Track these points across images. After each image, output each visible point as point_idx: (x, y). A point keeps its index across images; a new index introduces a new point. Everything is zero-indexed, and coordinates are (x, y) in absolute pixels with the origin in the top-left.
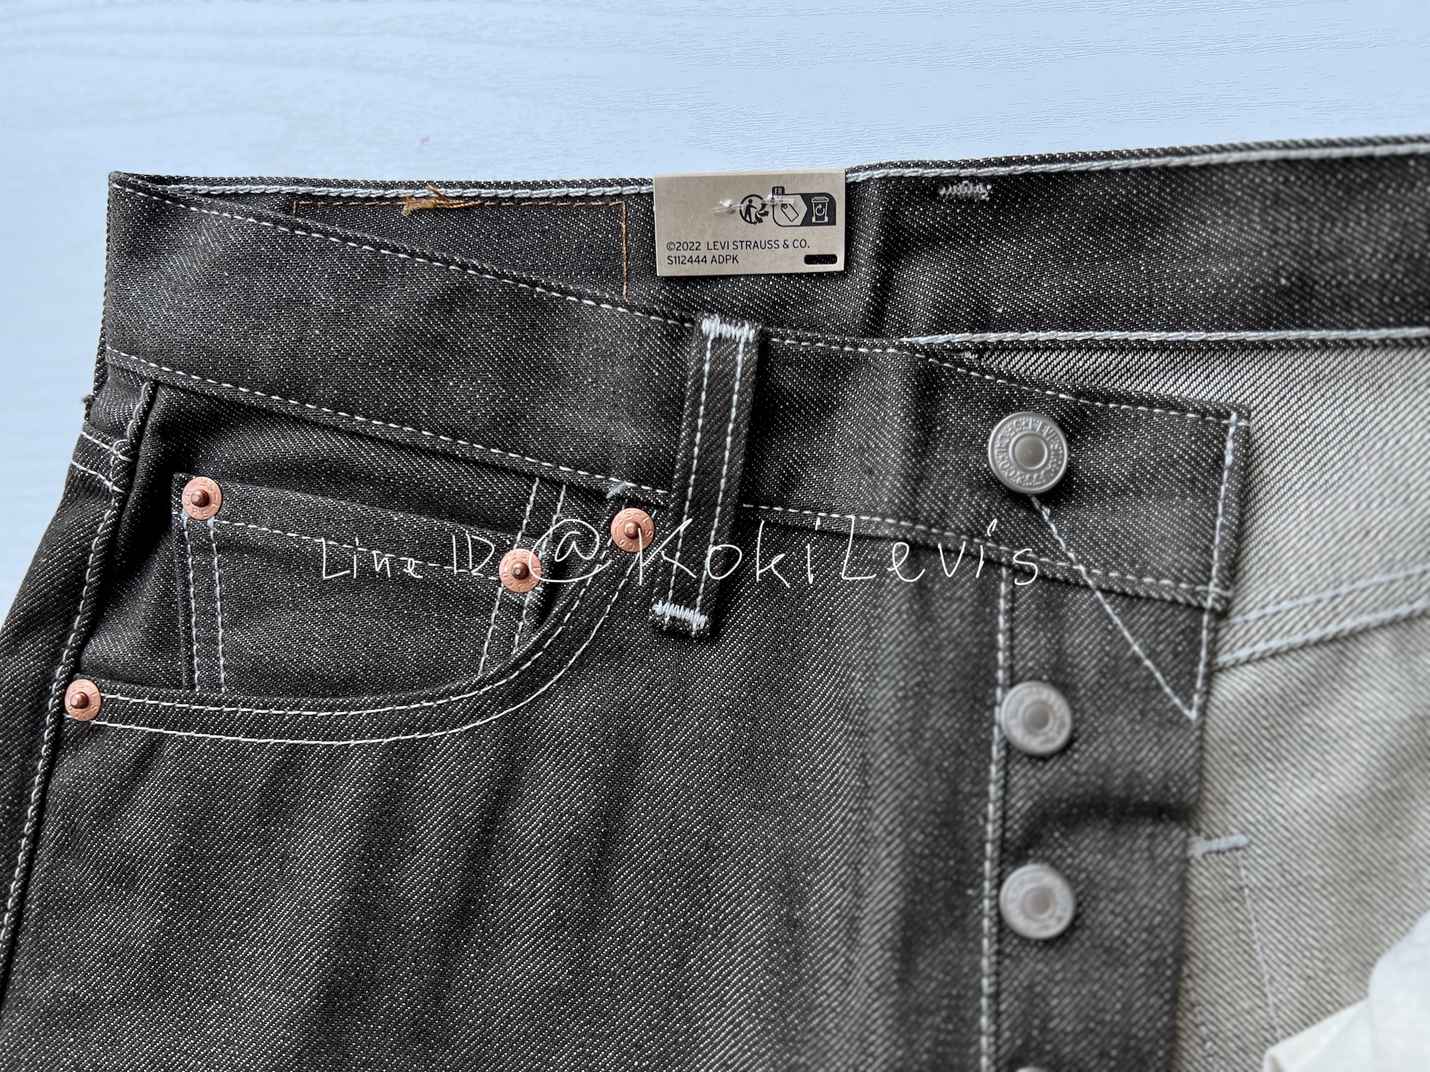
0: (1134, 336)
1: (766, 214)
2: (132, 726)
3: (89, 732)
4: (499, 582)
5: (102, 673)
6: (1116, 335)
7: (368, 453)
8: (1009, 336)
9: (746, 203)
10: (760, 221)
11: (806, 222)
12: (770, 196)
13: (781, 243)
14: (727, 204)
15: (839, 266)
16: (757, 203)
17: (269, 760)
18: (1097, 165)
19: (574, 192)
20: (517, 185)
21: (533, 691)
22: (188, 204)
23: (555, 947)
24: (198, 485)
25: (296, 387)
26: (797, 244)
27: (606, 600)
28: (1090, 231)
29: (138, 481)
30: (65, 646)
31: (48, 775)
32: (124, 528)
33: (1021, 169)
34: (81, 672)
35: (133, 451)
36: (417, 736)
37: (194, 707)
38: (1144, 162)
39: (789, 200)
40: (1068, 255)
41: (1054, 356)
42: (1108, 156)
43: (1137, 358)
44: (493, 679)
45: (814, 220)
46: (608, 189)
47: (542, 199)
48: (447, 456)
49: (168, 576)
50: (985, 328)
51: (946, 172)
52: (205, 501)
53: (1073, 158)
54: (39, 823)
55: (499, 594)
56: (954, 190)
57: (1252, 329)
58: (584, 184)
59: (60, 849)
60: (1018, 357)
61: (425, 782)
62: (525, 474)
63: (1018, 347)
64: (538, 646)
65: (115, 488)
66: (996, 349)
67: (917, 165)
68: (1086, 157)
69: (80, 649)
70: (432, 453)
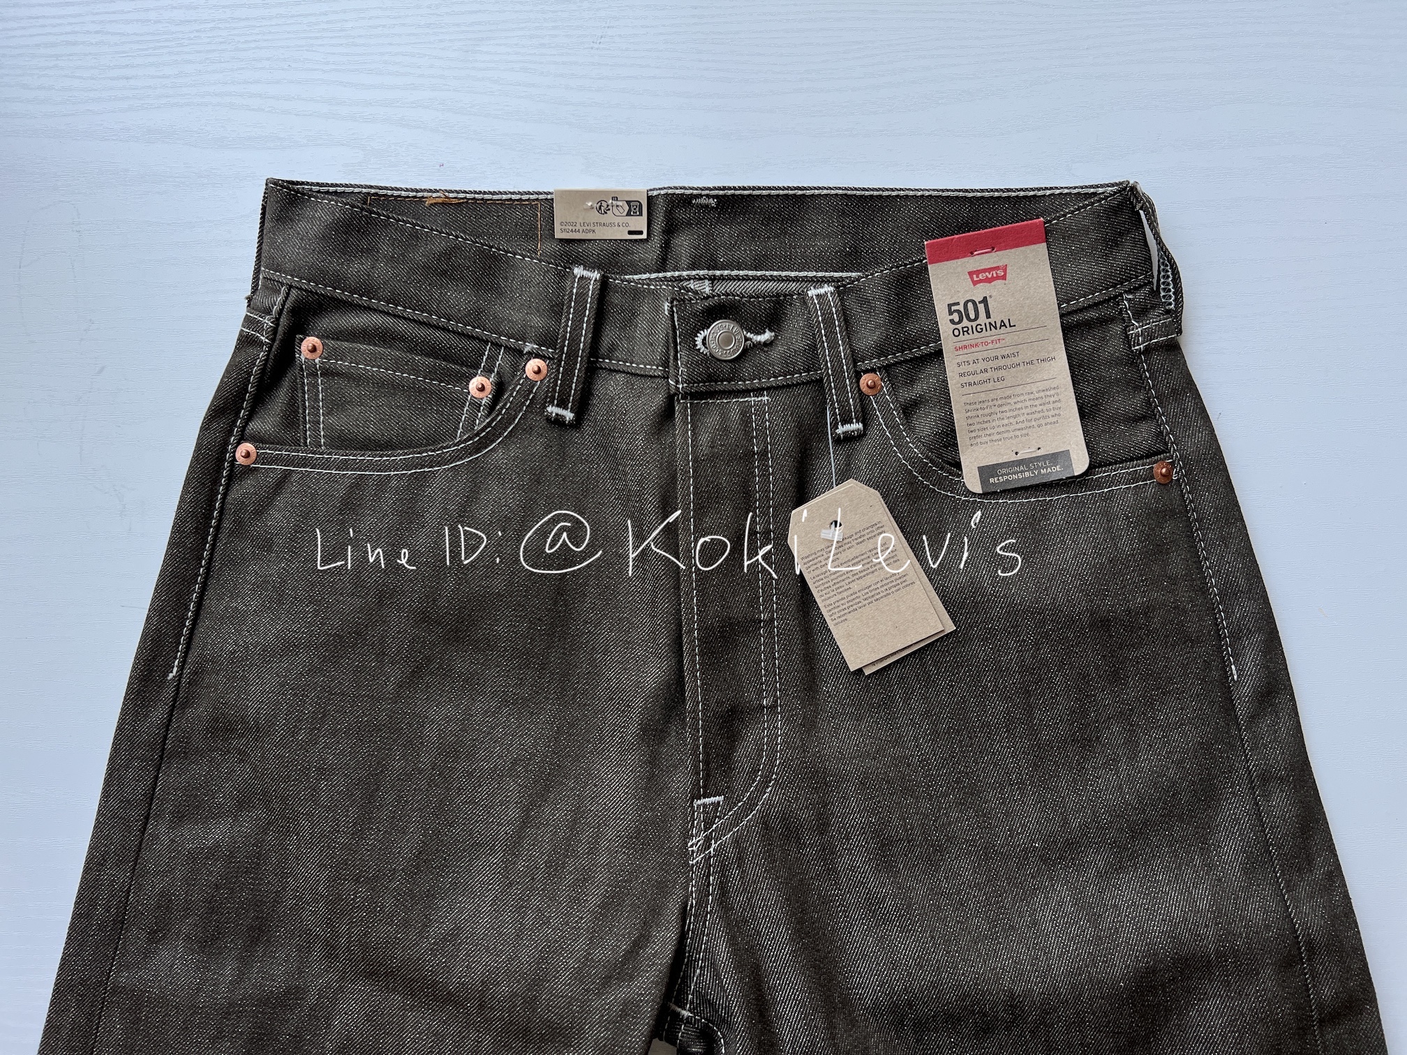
0: (784, 274)
1: (609, 209)
2: (275, 467)
3: (248, 471)
4: (469, 393)
5: (257, 440)
6: (775, 273)
7: (403, 326)
8: (726, 273)
9: (599, 204)
10: (606, 213)
11: (629, 214)
12: (611, 201)
13: (616, 224)
14: (590, 204)
15: (644, 236)
16: (604, 204)
17: (348, 482)
18: (765, 192)
19: (514, 197)
20: (485, 193)
21: (486, 448)
22: (310, 197)
23: (497, 573)
24: (311, 341)
25: (369, 291)
26: (624, 225)
27: (523, 404)
28: (763, 224)
29: (279, 337)
30: (236, 426)
31: (225, 495)
32: (270, 363)
33: (730, 192)
34: (244, 440)
35: (277, 321)
36: (426, 470)
37: (309, 455)
38: (786, 192)
39: (620, 203)
40: (753, 235)
41: (747, 283)
42: (769, 188)
43: (786, 285)
44: (466, 441)
45: (632, 213)
46: (531, 196)
47: (498, 200)
48: (445, 329)
49: (294, 389)
50: (715, 268)
51: (695, 192)
52: (314, 350)
53: (754, 188)
54: (220, 521)
55: (469, 399)
56: (699, 201)
57: (836, 272)
58: (520, 193)
59: (232, 533)
60: (731, 283)
61: (429, 493)
62: (483, 340)
63: (730, 278)
64: (489, 424)
65: (267, 340)
66: (720, 279)
67: (681, 188)
68: (759, 188)
69: (244, 428)
70: (437, 327)
